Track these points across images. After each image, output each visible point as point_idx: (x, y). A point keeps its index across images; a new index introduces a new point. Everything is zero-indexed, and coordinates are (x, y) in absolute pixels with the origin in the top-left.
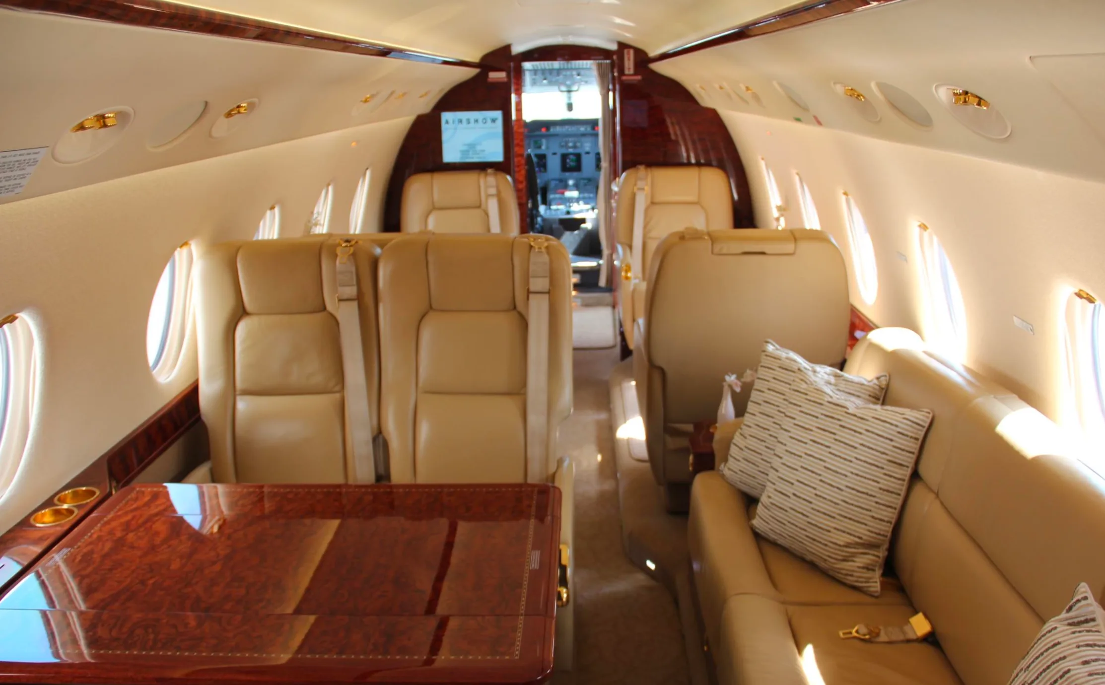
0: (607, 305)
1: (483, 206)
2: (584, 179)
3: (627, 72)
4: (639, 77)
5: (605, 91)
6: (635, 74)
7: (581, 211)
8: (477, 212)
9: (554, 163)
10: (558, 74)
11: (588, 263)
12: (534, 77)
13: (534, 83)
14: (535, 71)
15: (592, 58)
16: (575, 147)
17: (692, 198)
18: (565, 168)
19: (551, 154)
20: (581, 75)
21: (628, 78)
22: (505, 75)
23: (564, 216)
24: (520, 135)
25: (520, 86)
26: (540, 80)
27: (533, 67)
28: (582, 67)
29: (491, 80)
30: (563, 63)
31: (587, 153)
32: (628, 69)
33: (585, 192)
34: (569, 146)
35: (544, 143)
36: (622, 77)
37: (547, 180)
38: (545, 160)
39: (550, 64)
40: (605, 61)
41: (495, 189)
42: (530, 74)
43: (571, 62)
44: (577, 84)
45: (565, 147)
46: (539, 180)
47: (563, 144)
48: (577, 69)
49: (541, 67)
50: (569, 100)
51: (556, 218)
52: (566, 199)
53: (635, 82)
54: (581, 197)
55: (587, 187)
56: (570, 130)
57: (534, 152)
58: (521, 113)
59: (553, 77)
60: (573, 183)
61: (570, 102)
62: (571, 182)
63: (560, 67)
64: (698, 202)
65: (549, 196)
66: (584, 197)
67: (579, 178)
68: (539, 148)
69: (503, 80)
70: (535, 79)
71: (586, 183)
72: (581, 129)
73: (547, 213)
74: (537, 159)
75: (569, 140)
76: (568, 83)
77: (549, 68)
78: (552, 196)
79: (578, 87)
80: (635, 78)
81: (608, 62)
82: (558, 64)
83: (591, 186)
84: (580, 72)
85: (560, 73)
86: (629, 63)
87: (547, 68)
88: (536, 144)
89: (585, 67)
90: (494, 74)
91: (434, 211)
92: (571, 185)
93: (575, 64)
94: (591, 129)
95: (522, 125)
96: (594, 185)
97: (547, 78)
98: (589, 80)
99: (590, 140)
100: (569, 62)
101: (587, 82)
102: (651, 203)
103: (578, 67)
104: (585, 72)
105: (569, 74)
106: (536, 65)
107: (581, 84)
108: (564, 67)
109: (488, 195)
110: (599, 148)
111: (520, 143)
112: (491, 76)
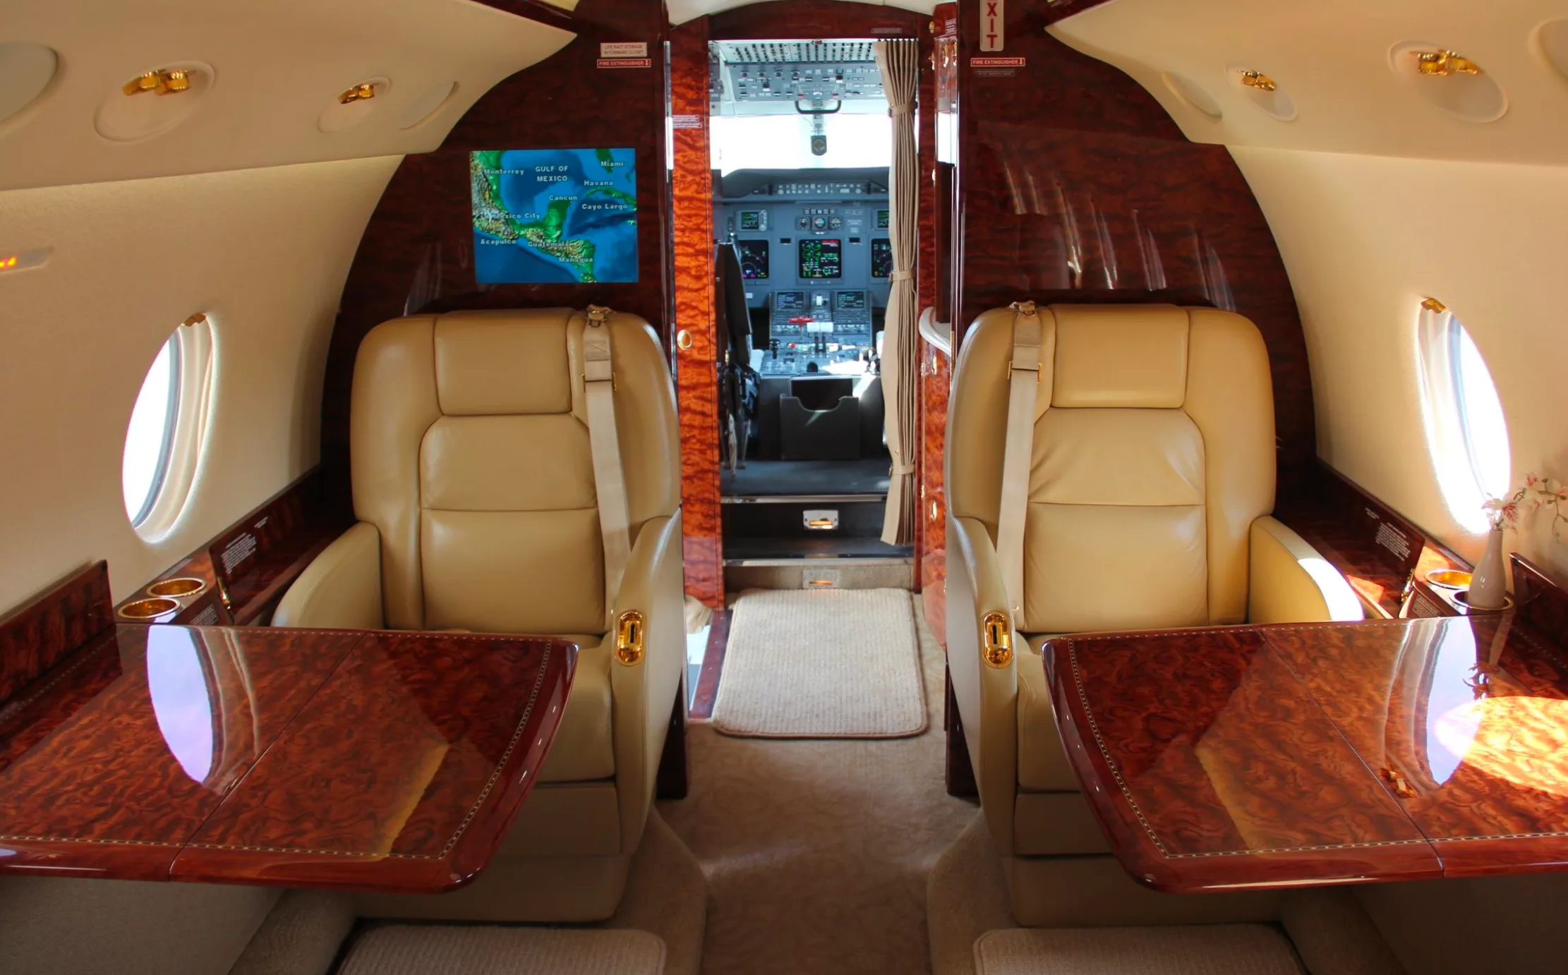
0: (896, 585)
1: (576, 410)
2: (848, 294)
3: (985, 46)
4: (1021, 62)
5: (905, 109)
6: (1007, 52)
8: (566, 423)
9: (783, 260)
10: (795, 76)
12: (742, 80)
13: (742, 93)
14: (742, 67)
15: (876, 31)
16: (828, 226)
17: (1171, 396)
19: (779, 240)
20: (845, 78)
21: (988, 62)
22: (645, 54)
23: (804, 375)
24: (699, 204)
25: (703, 94)
26: (756, 87)
27: (739, 53)
28: (848, 60)
29: (607, 63)
30: (805, 46)
31: (853, 240)
32: (989, 39)
33: (849, 321)
34: (816, 225)
35: (765, 218)
36: (972, 59)
37: (770, 295)
38: (764, 253)
39: (777, 49)
40: (906, 40)
41: (608, 364)
42: (735, 69)
43: (825, 45)
44: (837, 97)
45: (808, 227)
46: (749, 296)
47: (803, 222)
48: (838, 62)
49: (757, 56)
50: (818, 131)
51: (787, 380)
52: (809, 337)
53: (1007, 73)
54: (840, 332)
55: (852, 310)
56: (819, 192)
57: (740, 238)
58: (703, 154)
59: (783, 79)
60: (825, 303)
61: (820, 134)
62: (819, 300)
63: (800, 57)
64: (1181, 407)
65: (773, 327)
66: (846, 333)
67: (836, 291)
68: (753, 228)
69: (639, 64)
70: (744, 86)
71: (854, 304)
72: (842, 191)
73: (767, 367)
74: (747, 252)
75: (817, 212)
76: (815, 94)
77: (775, 60)
78: (779, 328)
79: (840, 103)
80: (1007, 62)
81: (912, 40)
82: (795, 49)
83: (863, 307)
84: (843, 71)
85: (798, 73)
86: (992, 21)
87: (771, 59)
88: (746, 222)
89: (855, 58)
90: (615, 47)
91: (442, 420)
92: (819, 306)
93: (834, 51)
94: (863, 191)
95: (707, 181)
96: (874, 308)
97: (771, 84)
98: (865, 86)
99: (861, 212)
100: (820, 43)
101: (858, 93)
102: (1051, 406)
103: (839, 60)
104: (854, 71)
105: (820, 73)
106: (746, 50)
107: (845, 97)
108: (808, 57)
109: (586, 381)
110: (888, 230)
111: (698, 225)
112: (606, 53)
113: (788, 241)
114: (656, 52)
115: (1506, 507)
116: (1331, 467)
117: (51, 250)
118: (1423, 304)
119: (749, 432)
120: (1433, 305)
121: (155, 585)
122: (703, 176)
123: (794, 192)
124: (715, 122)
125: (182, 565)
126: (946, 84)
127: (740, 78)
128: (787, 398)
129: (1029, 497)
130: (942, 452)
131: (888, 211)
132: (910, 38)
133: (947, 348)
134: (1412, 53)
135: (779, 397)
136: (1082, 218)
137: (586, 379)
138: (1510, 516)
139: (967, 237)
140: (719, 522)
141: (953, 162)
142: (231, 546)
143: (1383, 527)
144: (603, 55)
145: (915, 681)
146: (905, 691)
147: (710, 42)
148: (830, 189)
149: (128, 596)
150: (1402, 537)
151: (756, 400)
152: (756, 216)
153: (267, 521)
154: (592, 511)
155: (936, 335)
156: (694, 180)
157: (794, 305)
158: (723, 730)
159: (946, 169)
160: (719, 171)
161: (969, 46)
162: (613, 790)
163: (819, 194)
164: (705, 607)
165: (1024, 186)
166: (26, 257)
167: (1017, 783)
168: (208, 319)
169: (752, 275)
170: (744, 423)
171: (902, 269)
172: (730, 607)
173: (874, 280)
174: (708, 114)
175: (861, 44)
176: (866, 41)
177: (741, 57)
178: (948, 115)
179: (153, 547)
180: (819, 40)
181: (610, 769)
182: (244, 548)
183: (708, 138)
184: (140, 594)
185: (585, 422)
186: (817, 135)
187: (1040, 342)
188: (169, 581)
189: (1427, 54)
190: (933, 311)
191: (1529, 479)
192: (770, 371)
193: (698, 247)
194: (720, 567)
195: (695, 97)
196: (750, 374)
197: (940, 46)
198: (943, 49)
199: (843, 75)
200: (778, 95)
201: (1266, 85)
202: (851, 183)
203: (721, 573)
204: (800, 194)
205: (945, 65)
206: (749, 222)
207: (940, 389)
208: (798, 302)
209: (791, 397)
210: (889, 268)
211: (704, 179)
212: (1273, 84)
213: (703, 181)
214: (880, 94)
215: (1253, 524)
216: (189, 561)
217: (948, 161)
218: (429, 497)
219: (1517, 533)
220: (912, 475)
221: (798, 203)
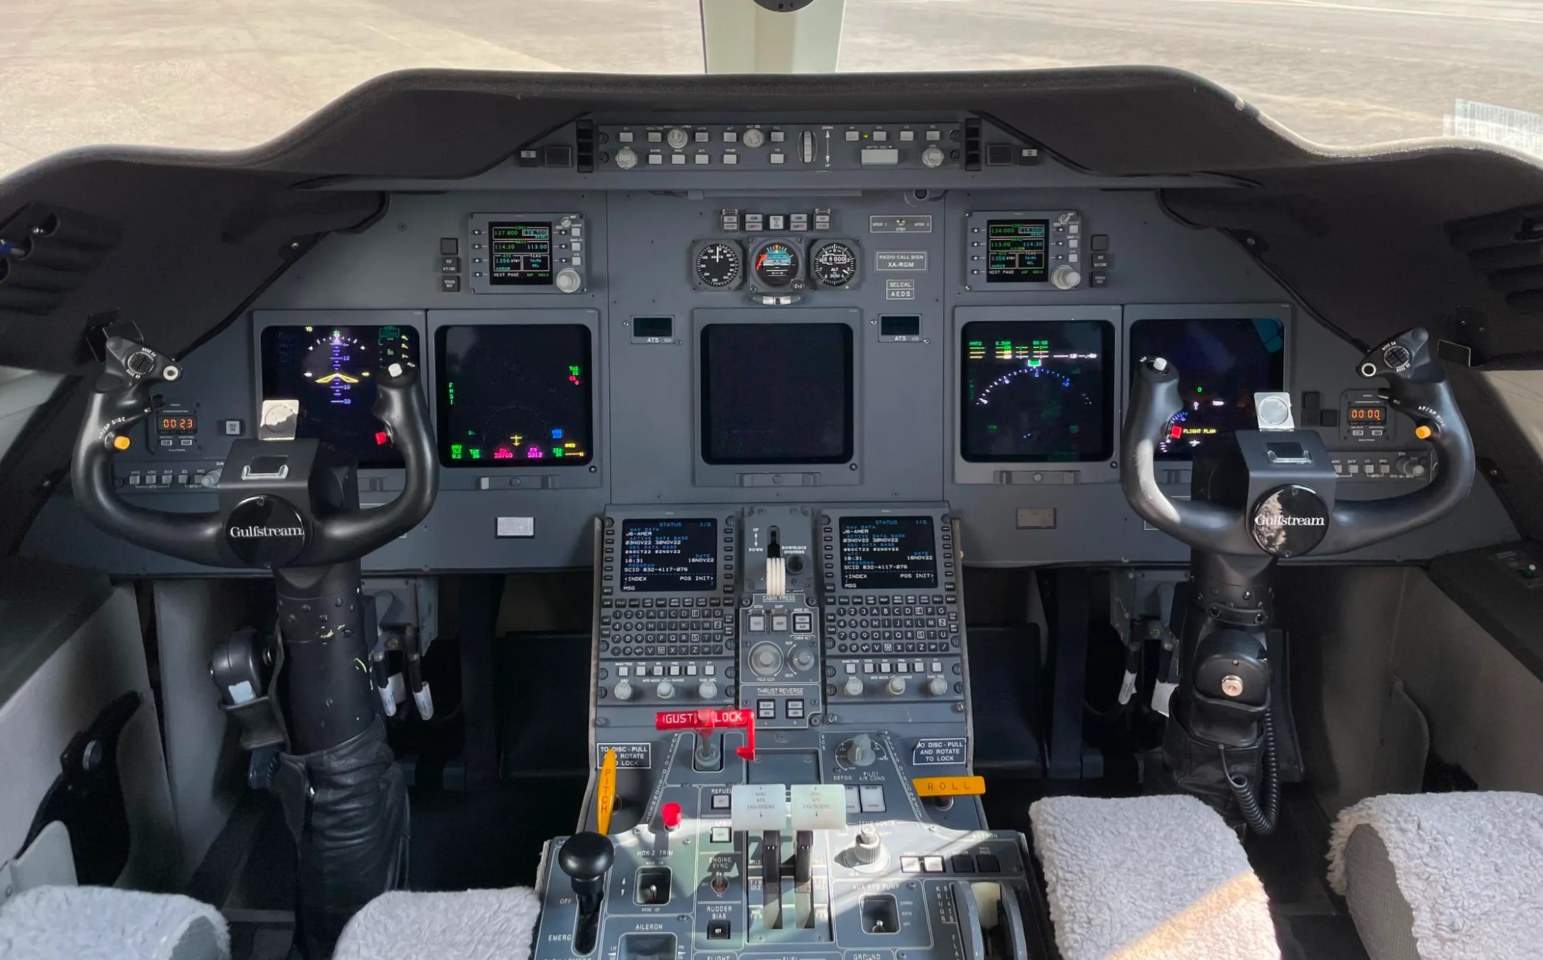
9: (646, 399)
16: (806, 276)
18: (726, 432)
19: (629, 326)
31: (895, 324)
34: (763, 271)
35: (576, 245)
37: (595, 525)
45: (733, 279)
55: (897, 594)
56: (777, 159)
67: (835, 515)
68: (536, 281)
72: (870, 156)
83: (933, 585)
94: (950, 155)
99: (924, 225)
113: (660, 327)
123: (678, 159)
148: (820, 147)
152: (542, 235)
157: (682, 569)
163: (775, 166)
169: (533, 453)
173: (969, 472)
202: (902, 123)
204: (702, 168)
208: (695, 561)
221: (694, 194)
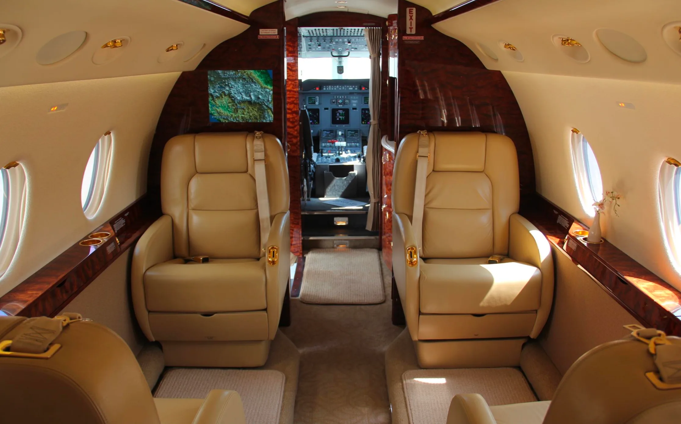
0: (373, 247)
1: (250, 171)
2: (352, 131)
3: (408, 32)
4: (422, 38)
5: (376, 55)
6: (417, 34)
7: (349, 159)
8: (244, 177)
9: (325, 117)
10: (331, 42)
11: (355, 207)
12: (310, 43)
13: (310, 48)
14: (310, 38)
15: (364, 24)
16: (344, 103)
17: (479, 167)
18: (335, 121)
19: (323, 109)
20: (351, 42)
21: (409, 38)
22: (277, 33)
23: (334, 163)
24: (293, 93)
25: (295, 49)
26: (315, 46)
27: (309, 32)
28: (353, 35)
29: (262, 37)
30: (336, 30)
31: (354, 109)
32: (410, 29)
33: (352, 142)
34: (339, 102)
35: (318, 100)
36: (403, 37)
37: (320, 131)
38: (317, 114)
39: (324, 31)
40: (377, 28)
41: (263, 153)
42: (307, 38)
43: (344, 29)
44: (348, 50)
45: (335, 103)
46: (312, 131)
47: (334, 101)
48: (349, 36)
49: (316, 33)
50: (340, 64)
51: (327, 165)
52: (336, 148)
53: (417, 42)
54: (348, 146)
55: (353, 137)
56: (340, 89)
57: (308, 108)
58: (295, 73)
59: (326, 43)
60: (342, 134)
61: (341, 65)
62: (340, 133)
63: (334, 34)
64: (483, 171)
65: (321, 144)
66: (351, 146)
67: (347, 130)
68: (313, 103)
69: (274, 37)
70: (310, 45)
71: (354, 135)
72: (350, 89)
73: (319, 160)
74: (311, 113)
75: (339, 97)
76: (339, 49)
77: (324, 35)
78: (323, 145)
79: (349, 53)
80: (417, 38)
81: (379, 28)
82: (332, 31)
83: (358, 136)
84: (351, 40)
85: (333, 40)
86: (411, 22)
87: (322, 35)
88: (310, 101)
89: (356, 35)
90: (265, 30)
91: (197, 175)
92: (340, 136)
93: (347, 32)
94: (358, 89)
95: (297, 84)
96: (363, 137)
97: (322, 45)
98: (359, 46)
99: (357, 98)
100: (342, 29)
101: (357, 49)
102: (433, 171)
103: (349, 35)
104: (355, 40)
105: (341, 41)
106: (312, 31)
107: (351, 50)
108: (337, 34)
109: (255, 160)
110: (368, 105)
111: (293, 101)
112: (262, 33)
113: (327, 109)
114: (281, 32)
115: (600, 205)
116: (541, 195)
117: (67, 105)
118: (572, 130)
119: (312, 186)
120: (575, 131)
121: (91, 235)
122: (295, 82)
123: (330, 89)
124: (300, 60)
125: (100, 228)
126: (393, 46)
127: (309, 42)
128: (327, 172)
129: (425, 206)
130: (390, 192)
131: (368, 97)
132: (378, 27)
133: (392, 150)
134: (559, 38)
135: (324, 172)
136: (447, 100)
137: (255, 159)
138: (601, 208)
139: (401, 105)
140: (300, 222)
141: (395, 77)
142: (117, 222)
143: (560, 217)
144: (260, 34)
145: (380, 283)
146: (376, 287)
147: (298, 28)
148: (345, 88)
149: (82, 238)
150: (566, 220)
151: (314, 173)
152: (314, 99)
153: (129, 213)
154: (256, 210)
155: (388, 146)
156: (292, 83)
157: (330, 135)
158: (304, 301)
159: (393, 79)
160: (301, 80)
161: (402, 32)
162: (266, 314)
163: (340, 90)
164: (294, 256)
165: (423, 86)
166: (60, 107)
167: (420, 311)
168: (112, 134)
169: (313, 123)
170: (310, 182)
171: (374, 119)
172: (305, 256)
173: (362, 125)
174: (297, 57)
175: (359, 29)
176: (360, 28)
177: (310, 34)
178: (394, 58)
179: (91, 220)
180: (342, 28)
181: (264, 306)
182: (121, 223)
183: (297, 67)
184: (86, 237)
185: (253, 176)
186: (339, 65)
187: (428, 146)
188: (97, 233)
189: (564, 39)
190: (387, 137)
191: (606, 192)
192: (320, 161)
193: (293, 110)
194: (301, 239)
195: (292, 50)
196: (312, 163)
197: (391, 30)
198: (392, 32)
199: (351, 41)
200: (324, 49)
201: (512, 48)
203: (301, 242)
204: (332, 90)
205: (392, 39)
206: (312, 101)
207: (390, 167)
208: (331, 134)
209: (329, 172)
210: (369, 119)
211: (296, 83)
212: (515, 48)
213: (295, 84)
214: (366, 49)
215: (511, 217)
216: (102, 227)
217: (393, 76)
218: (192, 205)
219: (605, 215)
220: (378, 203)
221: (331, 93)
